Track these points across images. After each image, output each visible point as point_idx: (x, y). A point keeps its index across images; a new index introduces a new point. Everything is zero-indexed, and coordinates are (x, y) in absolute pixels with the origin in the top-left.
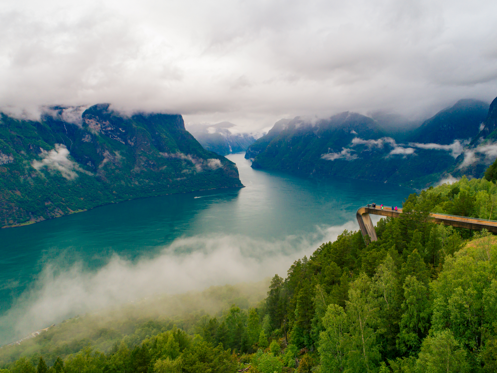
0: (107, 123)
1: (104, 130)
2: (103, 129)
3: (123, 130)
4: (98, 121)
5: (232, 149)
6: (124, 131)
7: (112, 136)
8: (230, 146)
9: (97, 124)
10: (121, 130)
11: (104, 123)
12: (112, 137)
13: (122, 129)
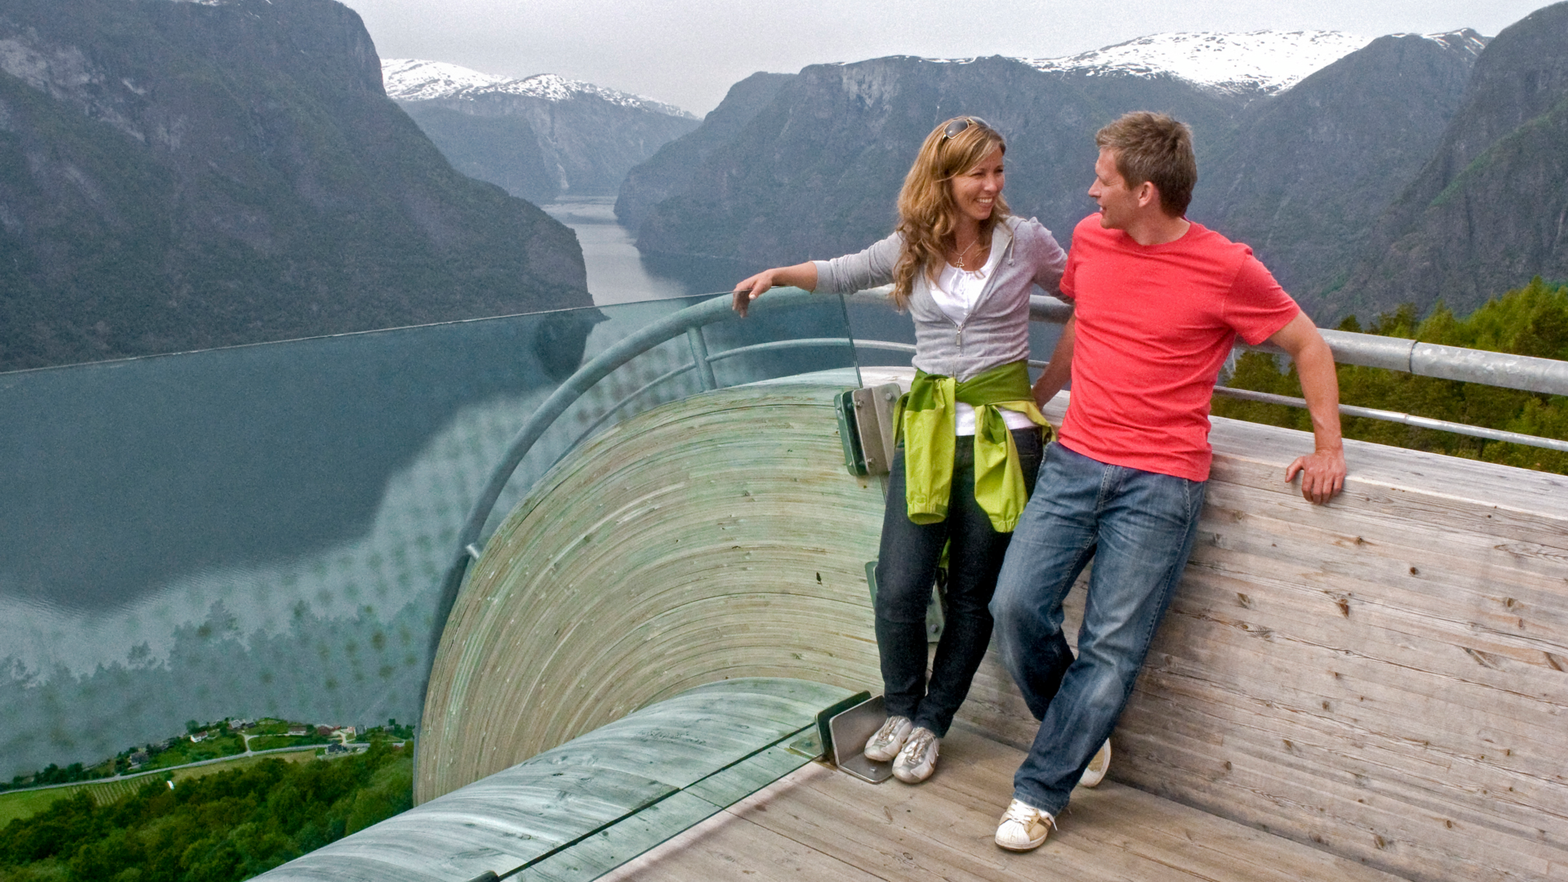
0: (73, 55)
1: (61, 82)
2: (57, 82)
3: (136, 85)
4: (34, 47)
5: (570, 180)
6: (141, 91)
7: (94, 109)
8: (561, 167)
9: (32, 60)
10: (130, 86)
11: (61, 55)
12: (91, 113)
13: (132, 83)
